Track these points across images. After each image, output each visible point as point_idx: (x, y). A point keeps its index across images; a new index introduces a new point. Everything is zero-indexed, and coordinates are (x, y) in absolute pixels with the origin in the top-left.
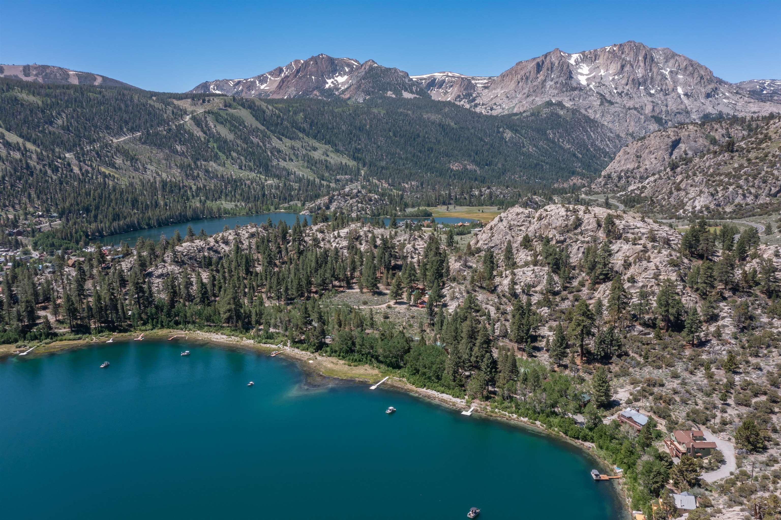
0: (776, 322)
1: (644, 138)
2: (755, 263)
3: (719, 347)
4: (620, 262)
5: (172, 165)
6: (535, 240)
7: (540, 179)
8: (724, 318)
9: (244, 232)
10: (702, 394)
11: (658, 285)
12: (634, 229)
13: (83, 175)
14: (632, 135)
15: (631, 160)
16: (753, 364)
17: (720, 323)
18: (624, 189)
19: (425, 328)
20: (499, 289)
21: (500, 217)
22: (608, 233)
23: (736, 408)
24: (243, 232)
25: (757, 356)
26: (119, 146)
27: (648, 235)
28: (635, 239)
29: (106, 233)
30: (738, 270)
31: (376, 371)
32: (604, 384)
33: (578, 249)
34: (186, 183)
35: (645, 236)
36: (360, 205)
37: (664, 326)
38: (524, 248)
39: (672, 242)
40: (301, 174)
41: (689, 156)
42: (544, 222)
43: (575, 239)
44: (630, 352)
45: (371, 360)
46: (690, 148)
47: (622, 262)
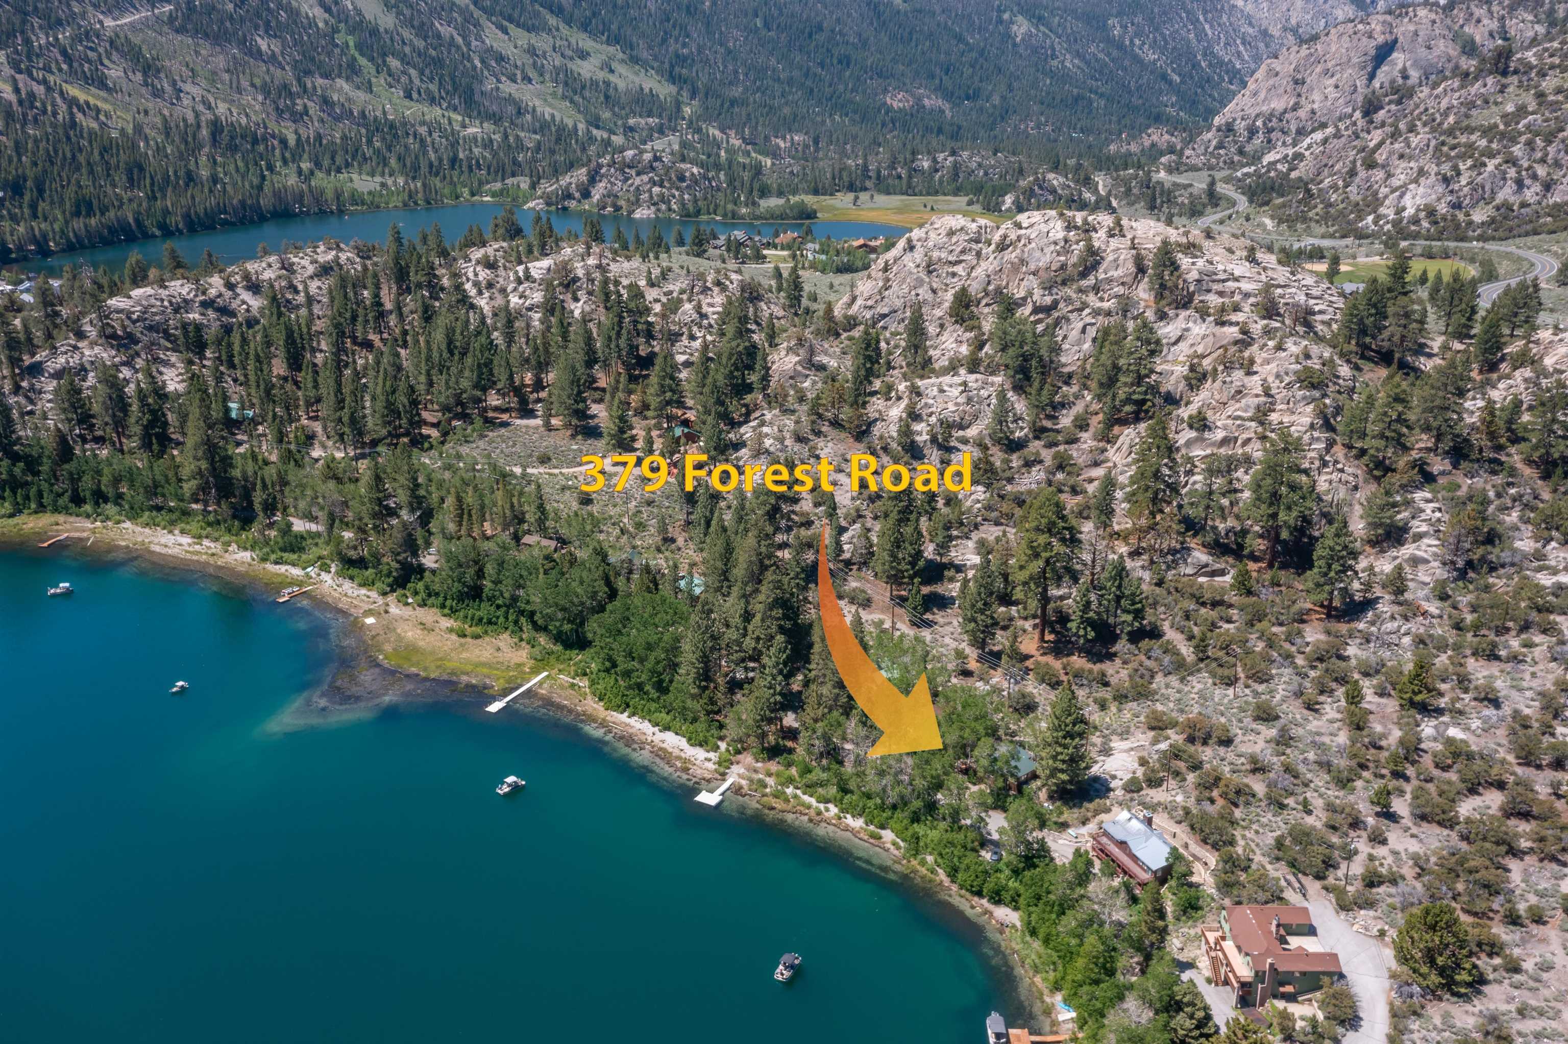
0: (1555, 553)
1: (1315, 38)
2: (1519, 379)
3: (1396, 624)
4: (1179, 368)
5: (245, 84)
6: (984, 302)
7: (1082, 131)
8: (1419, 537)
9: (306, 262)
10: (1327, 777)
11: (1263, 438)
12: (1224, 281)
13: (21, 102)
14: (1295, 31)
15: (1281, 90)
16: (1476, 688)
17: (1408, 550)
18: (1256, 158)
19: (672, 532)
20: (877, 430)
21: (909, 241)
22: (1161, 290)
23: (1414, 830)
24: (303, 262)
25: (1492, 656)
26: (117, 36)
27: (1259, 299)
28: (1223, 310)
29: (57, 244)
30: (1474, 399)
31: (523, 655)
32: (1068, 741)
33: (1084, 331)
34: (273, 126)
35: (1252, 300)
36: (656, 190)
37: (1264, 552)
38: (956, 322)
39: (1318, 317)
40: (548, 111)
41: (1410, 82)
42: (1011, 255)
43: (1078, 304)
44: (1166, 627)
45: (516, 622)
46: (1415, 64)
47: (1185, 370)
